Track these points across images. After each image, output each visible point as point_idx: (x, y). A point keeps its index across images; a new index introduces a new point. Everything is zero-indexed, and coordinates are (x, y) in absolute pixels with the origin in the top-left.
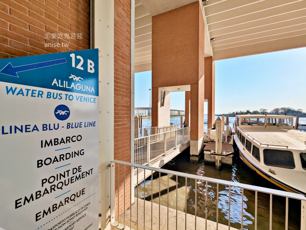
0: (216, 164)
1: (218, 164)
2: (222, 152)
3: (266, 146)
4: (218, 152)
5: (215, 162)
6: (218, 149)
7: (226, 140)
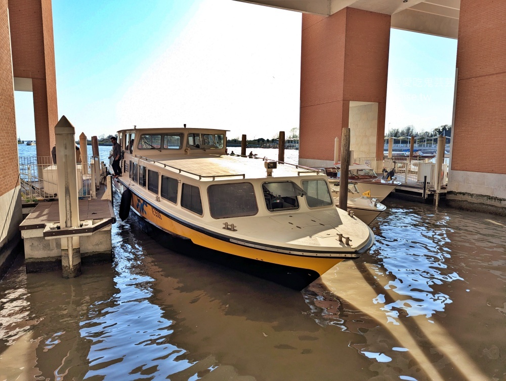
0: (64, 263)
1: (70, 262)
2: (82, 222)
3: (211, 179)
4: (69, 224)
5: (61, 256)
6: (69, 216)
7: (93, 192)
